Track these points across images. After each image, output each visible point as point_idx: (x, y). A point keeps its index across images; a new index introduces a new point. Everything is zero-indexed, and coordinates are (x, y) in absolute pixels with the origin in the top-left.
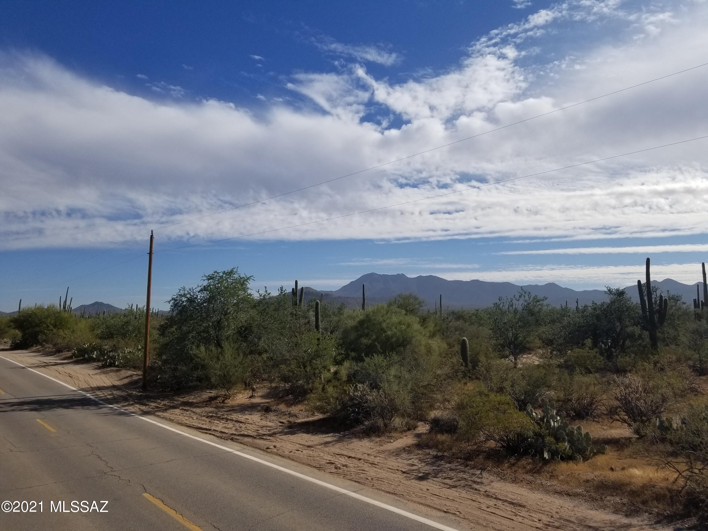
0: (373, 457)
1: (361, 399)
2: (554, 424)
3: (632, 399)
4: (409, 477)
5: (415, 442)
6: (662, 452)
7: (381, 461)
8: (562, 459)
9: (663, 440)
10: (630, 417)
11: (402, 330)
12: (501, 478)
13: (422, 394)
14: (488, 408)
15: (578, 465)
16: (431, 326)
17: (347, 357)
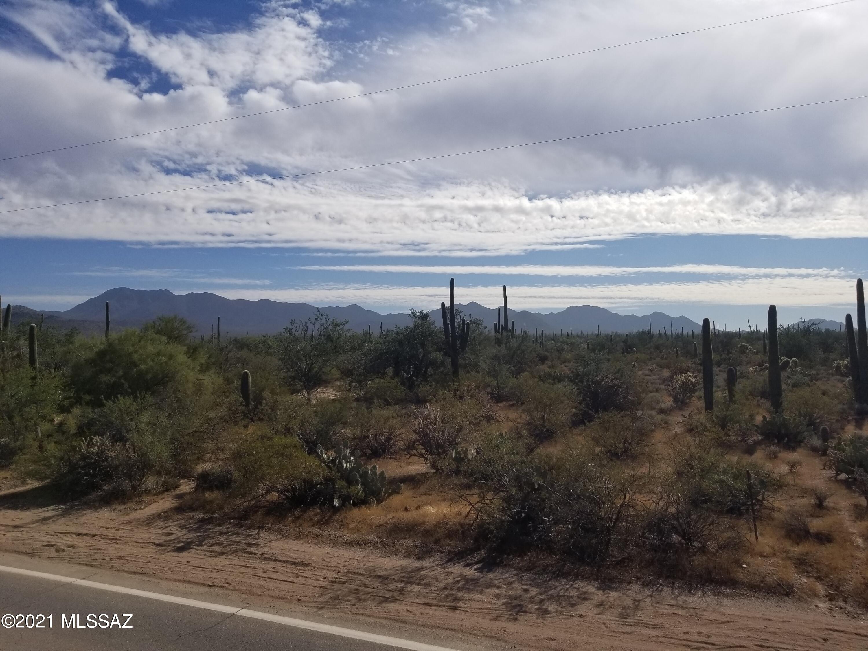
0: (113, 531)
1: (99, 457)
2: (347, 465)
3: (430, 431)
4: (165, 550)
5: (175, 505)
6: (455, 484)
7: (124, 535)
8: (355, 505)
9: (457, 472)
10: (427, 451)
11: (162, 363)
12: (283, 535)
13: (188, 444)
14: (271, 454)
15: (371, 508)
16: (203, 358)
17: (78, 401)
